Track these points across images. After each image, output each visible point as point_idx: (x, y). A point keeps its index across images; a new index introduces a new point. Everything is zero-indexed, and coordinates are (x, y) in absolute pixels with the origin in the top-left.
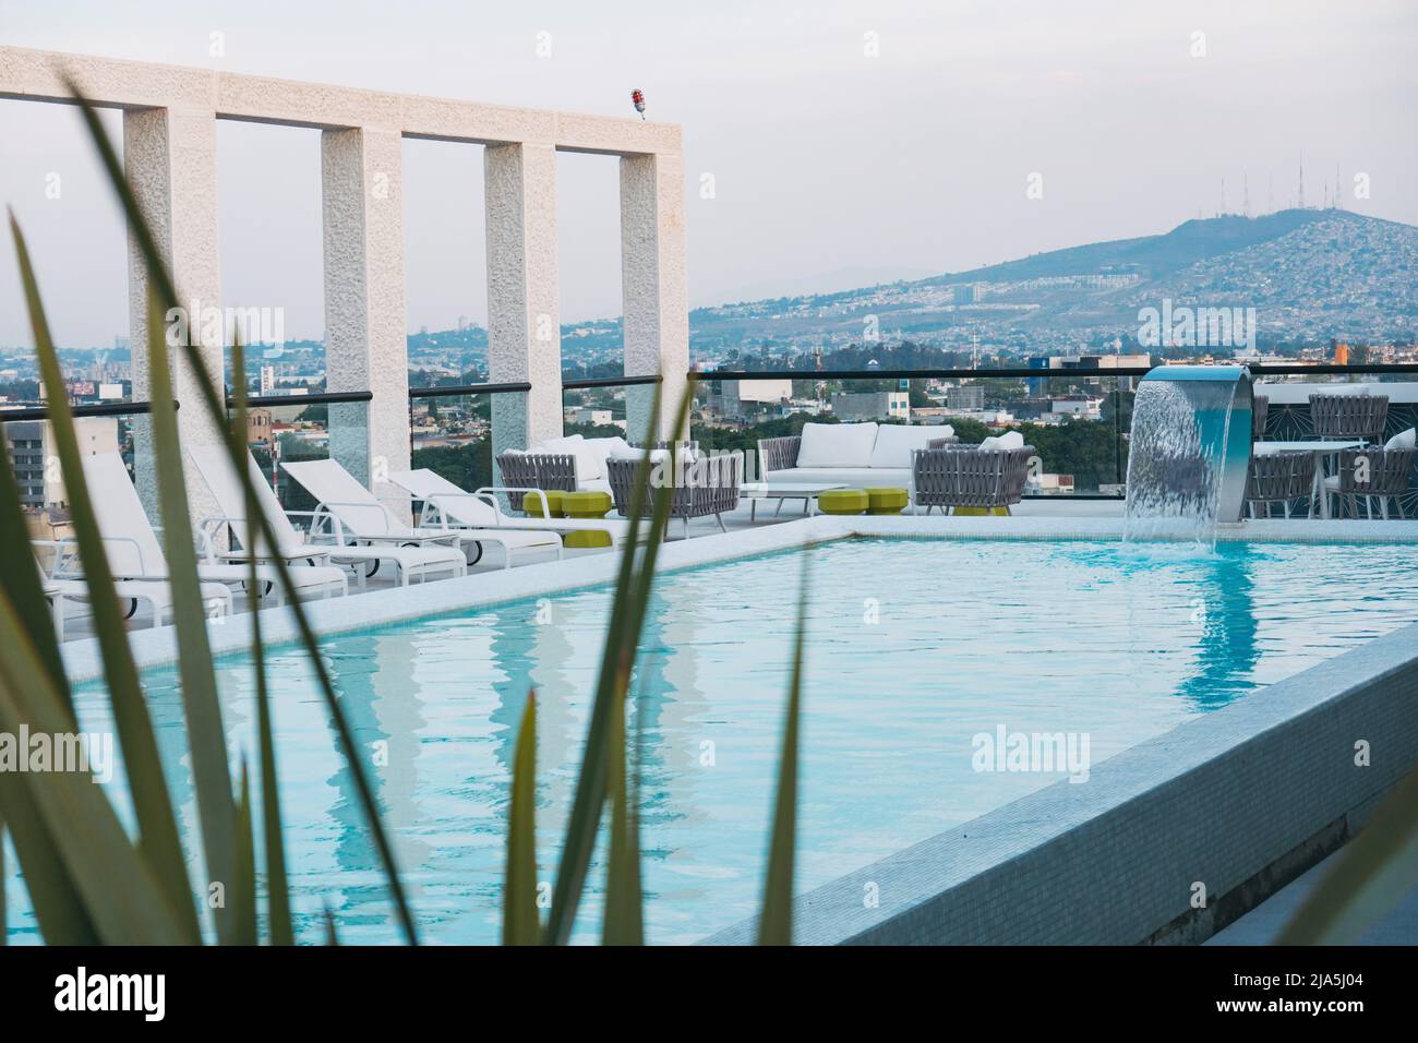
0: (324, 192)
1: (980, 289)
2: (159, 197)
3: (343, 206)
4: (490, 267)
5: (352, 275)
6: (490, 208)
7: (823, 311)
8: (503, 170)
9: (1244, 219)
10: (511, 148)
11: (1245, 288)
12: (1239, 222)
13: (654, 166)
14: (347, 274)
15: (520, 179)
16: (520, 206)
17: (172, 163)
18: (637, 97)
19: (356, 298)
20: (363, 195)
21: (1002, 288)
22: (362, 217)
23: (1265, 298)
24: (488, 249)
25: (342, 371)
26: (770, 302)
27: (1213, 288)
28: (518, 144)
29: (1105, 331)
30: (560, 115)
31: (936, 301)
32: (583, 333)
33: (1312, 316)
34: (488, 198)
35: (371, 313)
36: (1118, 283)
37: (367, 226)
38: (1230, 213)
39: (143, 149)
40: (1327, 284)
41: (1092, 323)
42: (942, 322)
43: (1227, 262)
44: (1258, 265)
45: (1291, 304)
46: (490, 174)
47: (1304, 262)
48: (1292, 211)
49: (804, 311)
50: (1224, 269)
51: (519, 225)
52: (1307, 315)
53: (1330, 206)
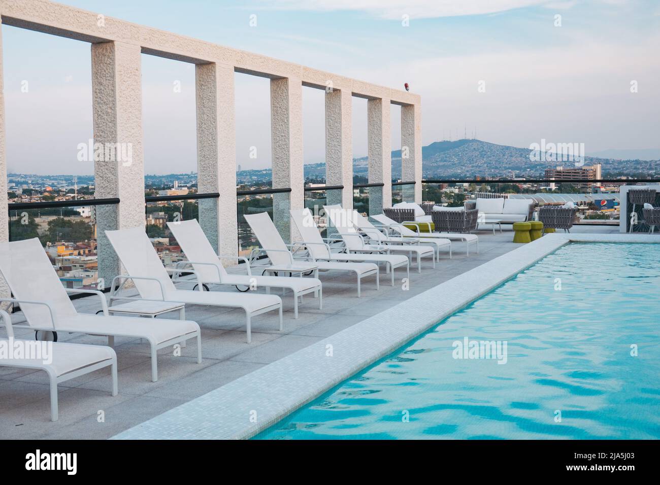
0: (326, 113)
2: (284, 112)
3: (333, 118)
4: (370, 142)
5: (336, 144)
6: (369, 121)
8: (374, 108)
9: (450, 142)
10: (378, 101)
11: (450, 161)
13: (414, 109)
14: (334, 143)
15: (381, 111)
16: (381, 121)
17: (290, 98)
18: (406, 86)
19: (337, 151)
20: (341, 115)
22: (340, 122)
23: (455, 164)
24: (368, 135)
25: (332, 178)
26: (317, 164)
27: (440, 161)
28: (381, 99)
30: (392, 90)
32: (264, 172)
33: (468, 169)
34: (369, 118)
35: (343, 157)
37: (342, 126)
38: (446, 140)
39: (278, 93)
40: (473, 160)
43: (445, 154)
44: (453, 155)
45: (462, 166)
46: (370, 110)
47: (466, 154)
48: (463, 140)
50: (444, 156)
51: (381, 128)
52: (467, 169)
53: (473, 138)
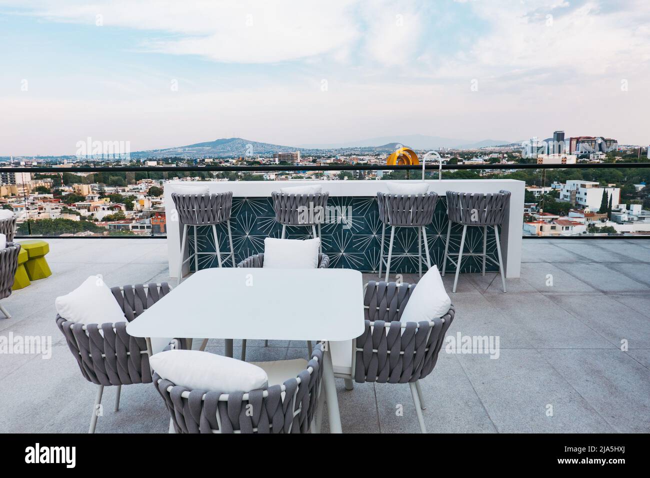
1: (187, 149)
7: (162, 152)
11: (226, 149)
12: (225, 139)
21: (190, 149)
23: (229, 151)
27: (222, 149)
29: (206, 155)
31: (180, 151)
36: (208, 148)
40: (238, 149)
41: (203, 154)
42: (181, 154)
43: (224, 145)
44: (228, 146)
45: (233, 151)
47: (235, 145)
49: (159, 152)
52: (235, 153)
